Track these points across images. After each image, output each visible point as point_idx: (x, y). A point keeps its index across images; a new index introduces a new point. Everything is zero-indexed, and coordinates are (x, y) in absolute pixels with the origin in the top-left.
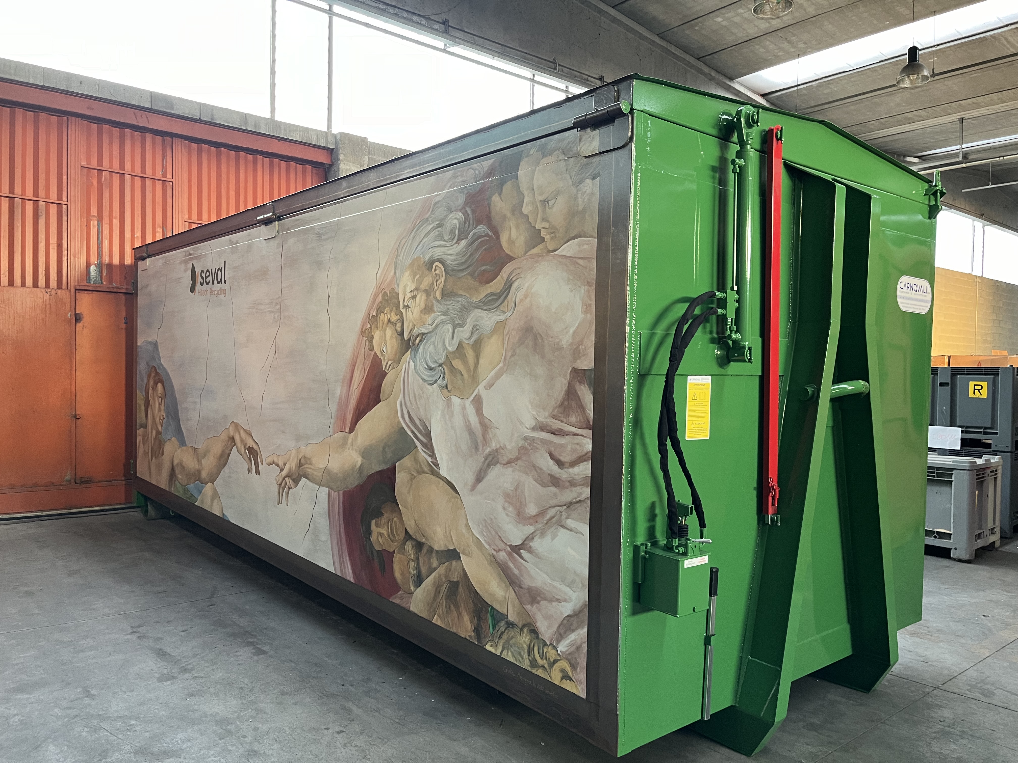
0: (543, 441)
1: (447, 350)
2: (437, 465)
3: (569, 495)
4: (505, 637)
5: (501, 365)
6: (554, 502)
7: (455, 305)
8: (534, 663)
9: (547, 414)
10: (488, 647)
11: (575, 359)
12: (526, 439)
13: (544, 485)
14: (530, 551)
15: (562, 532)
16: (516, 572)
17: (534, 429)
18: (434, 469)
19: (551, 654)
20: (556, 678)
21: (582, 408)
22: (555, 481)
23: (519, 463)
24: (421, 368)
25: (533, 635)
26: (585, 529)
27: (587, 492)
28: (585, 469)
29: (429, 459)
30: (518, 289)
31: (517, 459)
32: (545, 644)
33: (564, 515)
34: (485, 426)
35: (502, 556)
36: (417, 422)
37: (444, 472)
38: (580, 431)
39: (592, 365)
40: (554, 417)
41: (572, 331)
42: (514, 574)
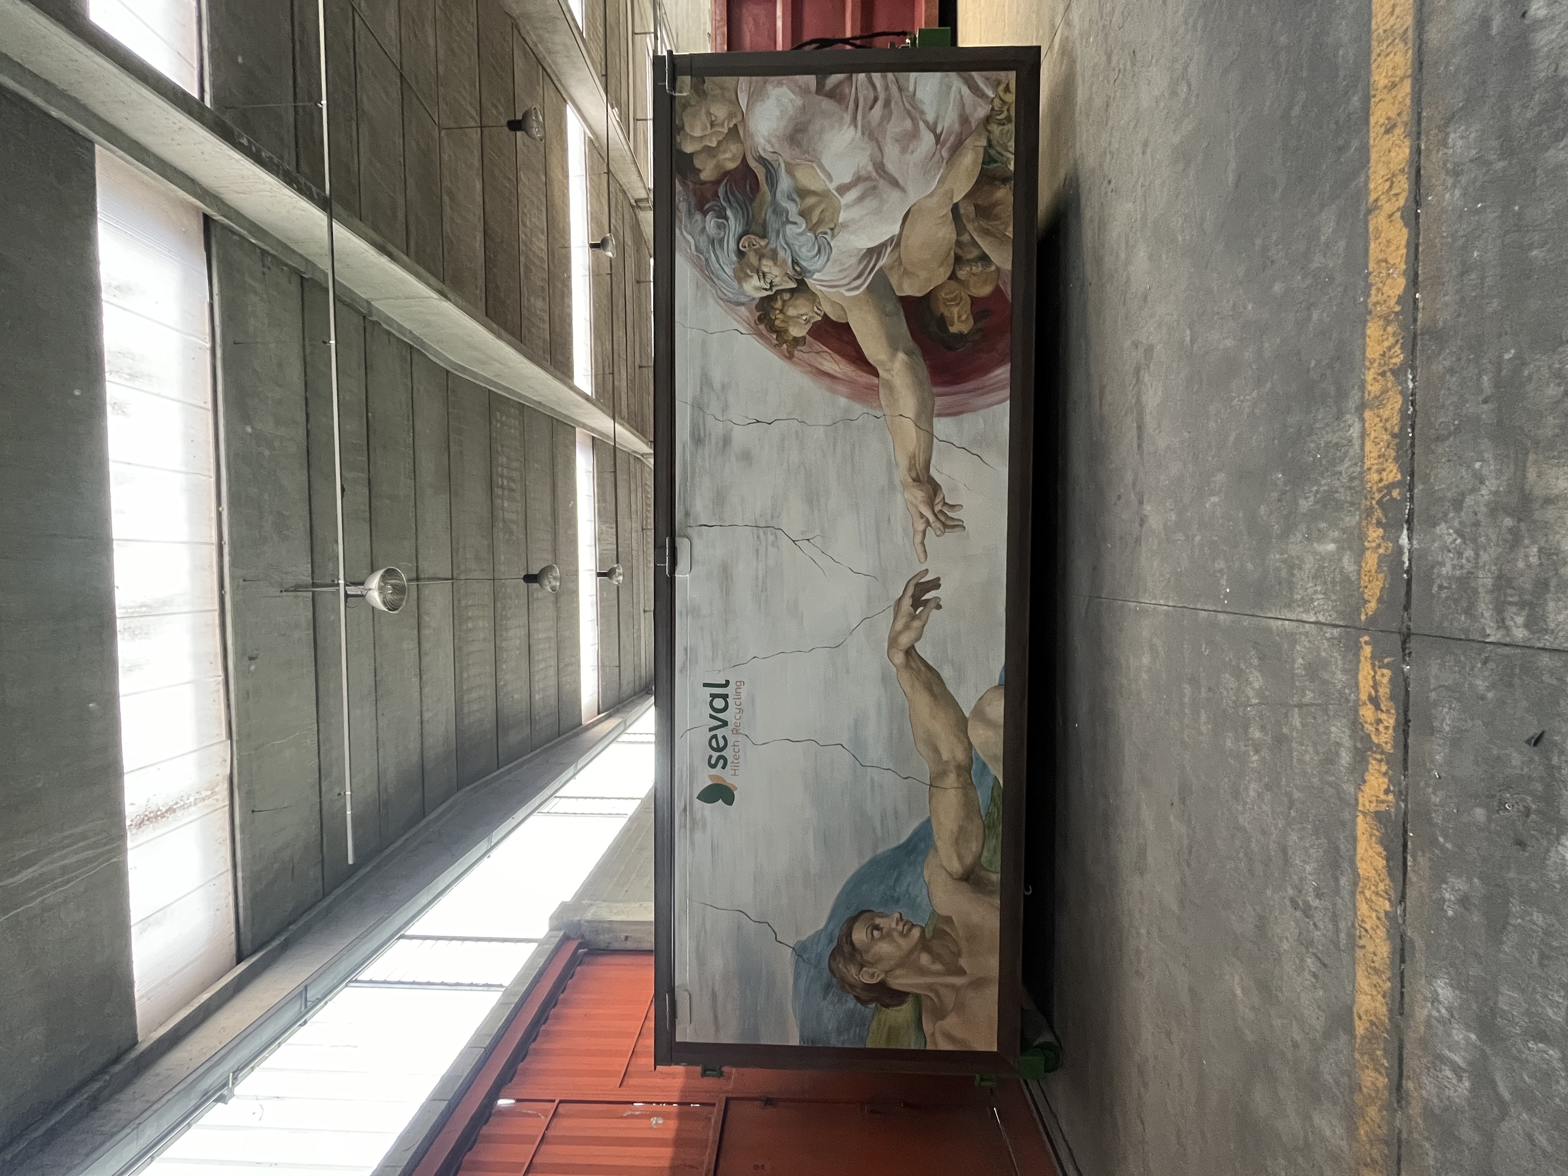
0: (864, 117)
1: (804, 231)
2: (892, 239)
3: (894, 88)
4: (999, 149)
5: (815, 165)
6: (900, 103)
7: (773, 224)
8: (1009, 119)
9: (845, 116)
10: (1012, 167)
11: (810, 92)
12: (863, 134)
13: (891, 114)
14: (936, 124)
15: (919, 94)
16: (952, 139)
17: (856, 127)
18: (896, 242)
19: (997, 103)
20: (1011, 98)
21: (840, 84)
22: (887, 103)
23: (880, 139)
24: (820, 263)
25: (990, 120)
26: (913, 75)
27: (890, 75)
28: (876, 77)
29: (889, 249)
30: (765, 150)
31: (878, 142)
32: (993, 109)
33: (908, 94)
34: (858, 180)
35: (945, 153)
36: (861, 267)
37: (896, 229)
38: (854, 82)
39: (814, 77)
40: (847, 108)
41: (793, 96)
42: (955, 140)
